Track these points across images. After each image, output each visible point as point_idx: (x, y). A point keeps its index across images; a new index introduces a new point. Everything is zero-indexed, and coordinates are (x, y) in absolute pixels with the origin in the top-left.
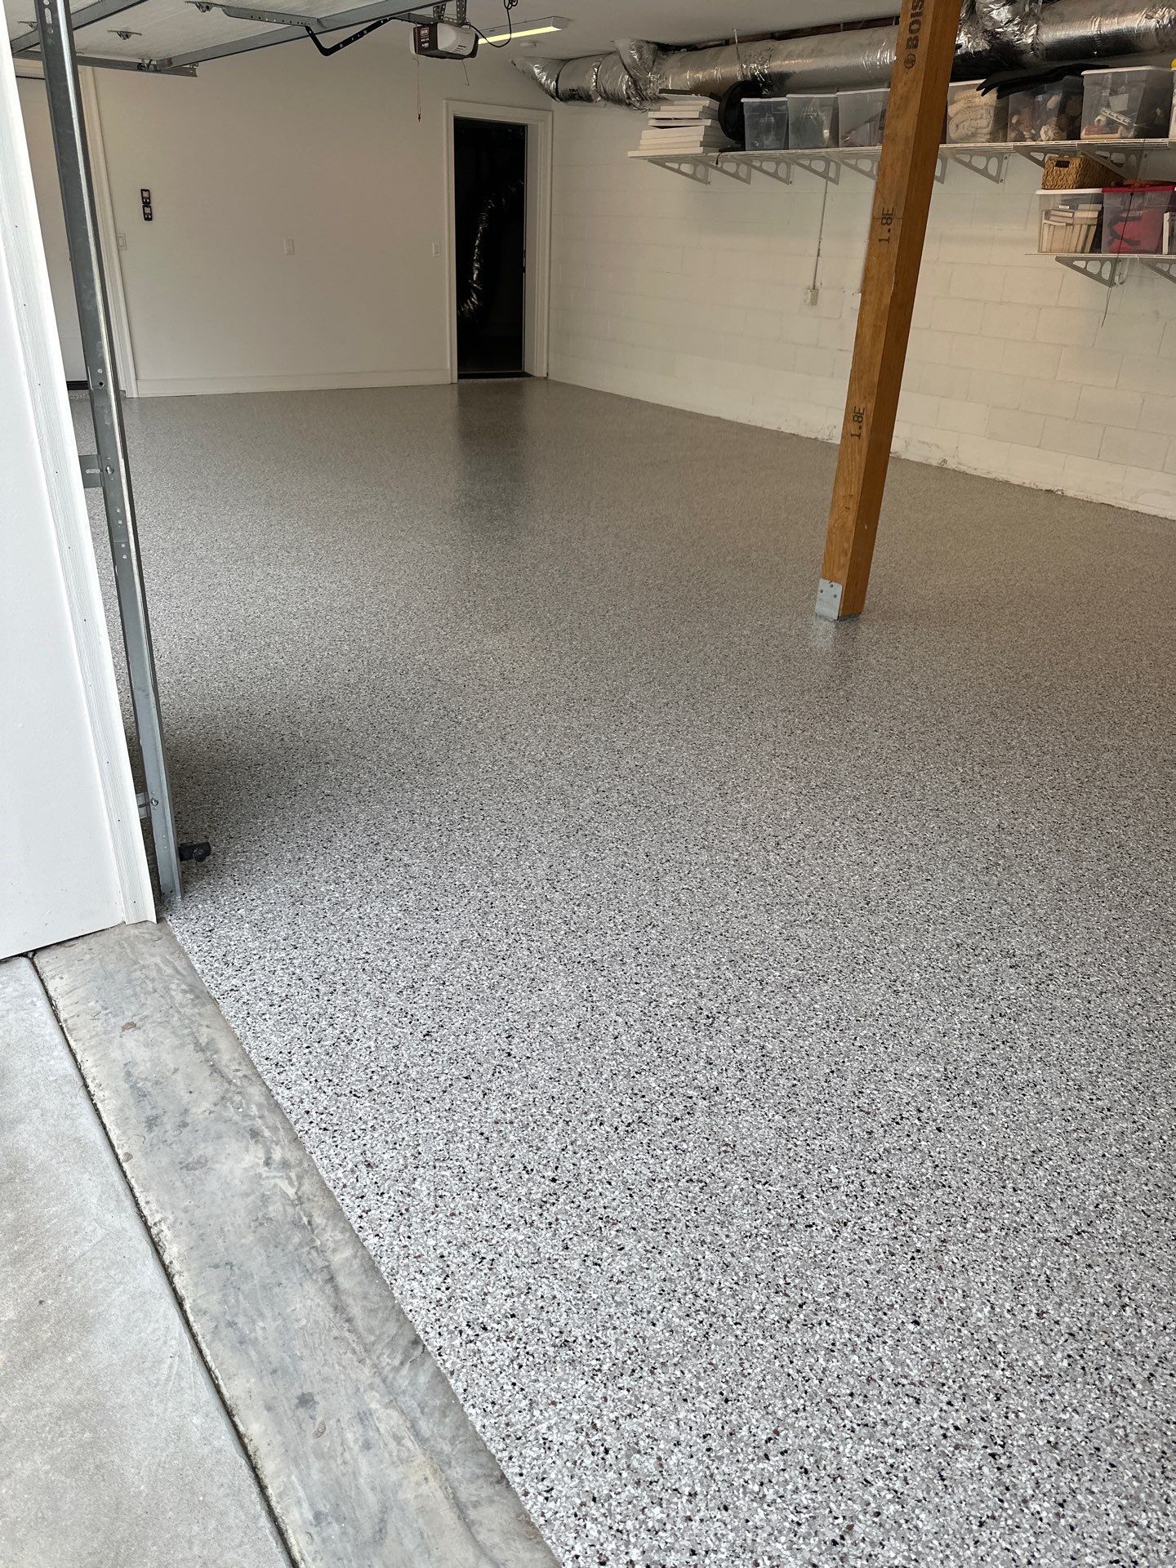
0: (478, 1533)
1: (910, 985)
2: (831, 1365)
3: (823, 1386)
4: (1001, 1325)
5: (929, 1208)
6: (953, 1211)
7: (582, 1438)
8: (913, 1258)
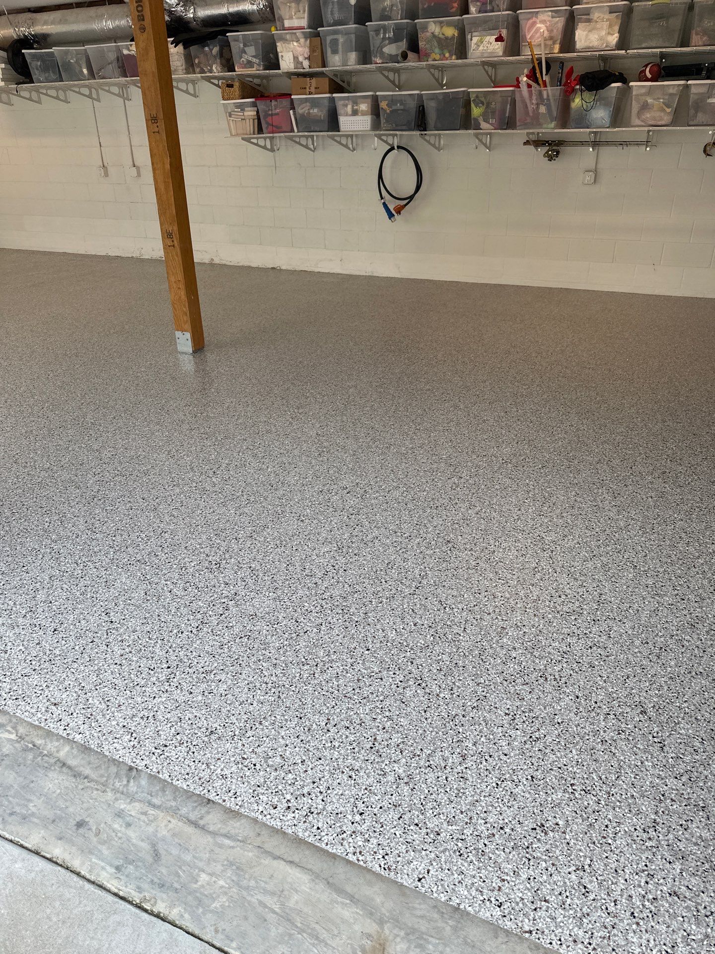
0: (209, 828)
1: (307, 516)
2: (340, 682)
3: (340, 692)
4: (402, 635)
5: (354, 603)
6: (365, 600)
7: (240, 766)
8: (356, 625)
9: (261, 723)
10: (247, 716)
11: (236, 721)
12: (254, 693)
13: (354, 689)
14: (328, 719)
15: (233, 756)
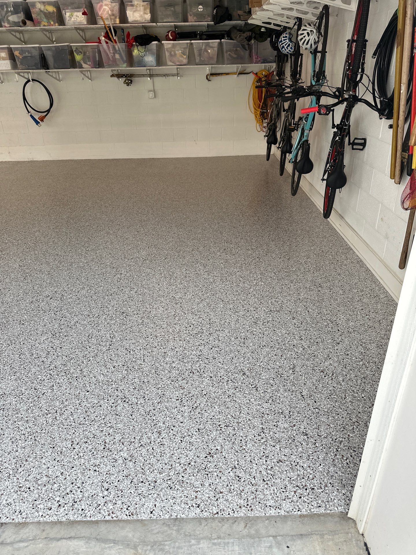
9: (26, 461)
10: (15, 460)
11: (8, 466)
12: (17, 444)
13: (84, 418)
14: (72, 442)
15: (12, 488)
